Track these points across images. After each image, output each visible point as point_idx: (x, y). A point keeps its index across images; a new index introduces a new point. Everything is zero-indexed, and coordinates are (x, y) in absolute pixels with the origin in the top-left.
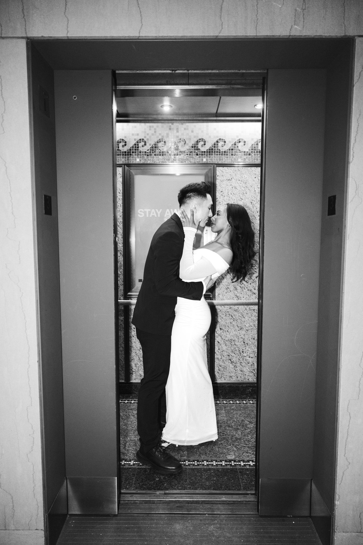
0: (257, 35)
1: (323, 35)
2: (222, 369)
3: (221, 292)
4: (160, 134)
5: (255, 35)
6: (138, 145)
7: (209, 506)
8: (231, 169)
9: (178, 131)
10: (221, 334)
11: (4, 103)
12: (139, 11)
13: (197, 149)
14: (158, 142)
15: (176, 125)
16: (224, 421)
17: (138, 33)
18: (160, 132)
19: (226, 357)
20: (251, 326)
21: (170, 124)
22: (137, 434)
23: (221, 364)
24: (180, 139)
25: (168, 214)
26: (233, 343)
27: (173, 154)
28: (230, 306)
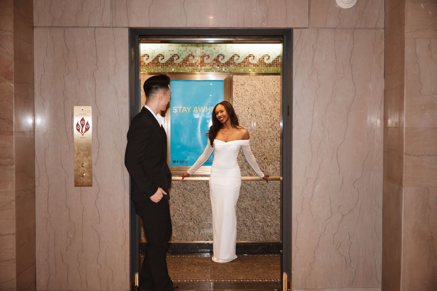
0: (245, 27)
4: (190, 51)
5: (243, 27)
6: (173, 58)
8: (244, 77)
9: (203, 49)
11: (116, 59)
13: (218, 62)
14: (188, 56)
17: (185, 26)
18: (190, 49)
19: (241, 222)
20: (261, 197)
24: (205, 54)
25: (196, 111)
26: (247, 211)
27: (200, 65)
28: (244, 181)
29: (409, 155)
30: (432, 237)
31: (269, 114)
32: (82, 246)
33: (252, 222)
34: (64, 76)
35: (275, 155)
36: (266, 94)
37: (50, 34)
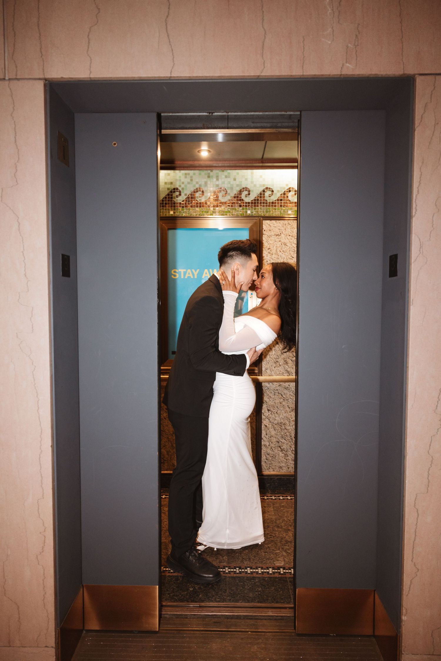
0: (304, 74)
1: (379, 73)
2: (270, 458)
3: (269, 366)
4: (197, 183)
5: (302, 74)
6: (172, 195)
7: (252, 622)
8: (280, 223)
9: (218, 179)
10: (269, 416)
11: (18, 151)
12: (171, 49)
13: (240, 200)
14: (194, 192)
15: (215, 172)
16: (272, 520)
17: (170, 74)
18: (197, 180)
19: (275, 443)
21: (209, 171)
22: (168, 535)
23: (269, 452)
24: (221, 188)
25: (206, 275)
26: (283, 427)
27: (212, 205)
28: (279, 383)
33: (290, 444)
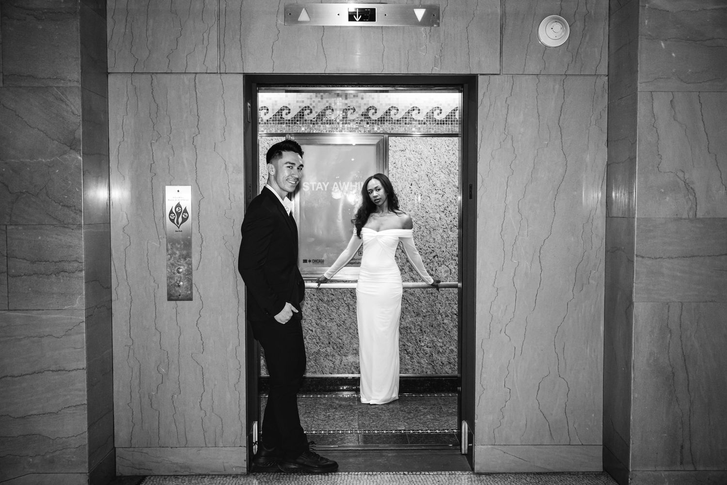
0: (409, 73)
4: (327, 102)
6: (303, 113)
8: (404, 139)
9: (346, 99)
13: (367, 118)
14: (325, 110)
20: (429, 312)
24: (349, 107)
26: (409, 331)
27: (341, 122)
29: (643, 257)
30: (673, 373)
31: (440, 192)
32: (179, 384)
33: (415, 347)
34: (151, 143)
35: (448, 251)
36: (437, 164)
37: (132, 83)
